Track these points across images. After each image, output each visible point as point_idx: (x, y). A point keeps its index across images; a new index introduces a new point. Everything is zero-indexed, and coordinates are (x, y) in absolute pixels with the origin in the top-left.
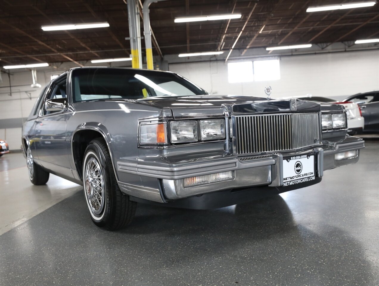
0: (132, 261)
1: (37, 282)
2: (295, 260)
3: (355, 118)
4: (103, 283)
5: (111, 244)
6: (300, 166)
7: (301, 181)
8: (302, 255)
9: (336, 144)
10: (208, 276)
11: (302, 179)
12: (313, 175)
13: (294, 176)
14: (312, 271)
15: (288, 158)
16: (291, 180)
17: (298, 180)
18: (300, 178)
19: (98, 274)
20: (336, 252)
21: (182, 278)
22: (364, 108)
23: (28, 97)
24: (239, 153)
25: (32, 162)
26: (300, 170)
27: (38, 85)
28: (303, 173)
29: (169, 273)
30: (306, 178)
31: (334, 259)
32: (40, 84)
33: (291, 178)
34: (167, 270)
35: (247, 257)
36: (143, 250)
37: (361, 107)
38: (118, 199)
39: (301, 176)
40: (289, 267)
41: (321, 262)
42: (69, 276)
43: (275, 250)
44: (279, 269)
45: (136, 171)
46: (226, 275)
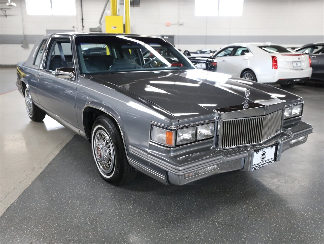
0: (141, 220)
1: (78, 235)
2: (255, 228)
3: (305, 69)
4: (125, 240)
5: (120, 200)
6: (265, 155)
7: (264, 165)
8: (260, 224)
9: (292, 133)
10: (197, 238)
11: (265, 164)
12: (273, 160)
13: (260, 162)
14: (267, 239)
15: (257, 151)
16: (257, 166)
17: (262, 165)
18: (264, 163)
19: (119, 231)
20: (283, 222)
21: (180, 239)
22: (314, 58)
23: (3, 14)
24: (222, 147)
25: (31, 102)
26: (264, 157)
27: (13, 4)
28: (266, 159)
29: (170, 233)
30: (267, 163)
31: (282, 229)
32: (16, 3)
33: (257, 165)
34: (168, 230)
35: (222, 223)
36: (146, 209)
37: (311, 57)
38: (126, 168)
39: (264, 162)
40: (251, 234)
41: (273, 230)
42: (99, 232)
43: (241, 217)
44: (245, 236)
45: (146, 158)
46: (209, 238)
